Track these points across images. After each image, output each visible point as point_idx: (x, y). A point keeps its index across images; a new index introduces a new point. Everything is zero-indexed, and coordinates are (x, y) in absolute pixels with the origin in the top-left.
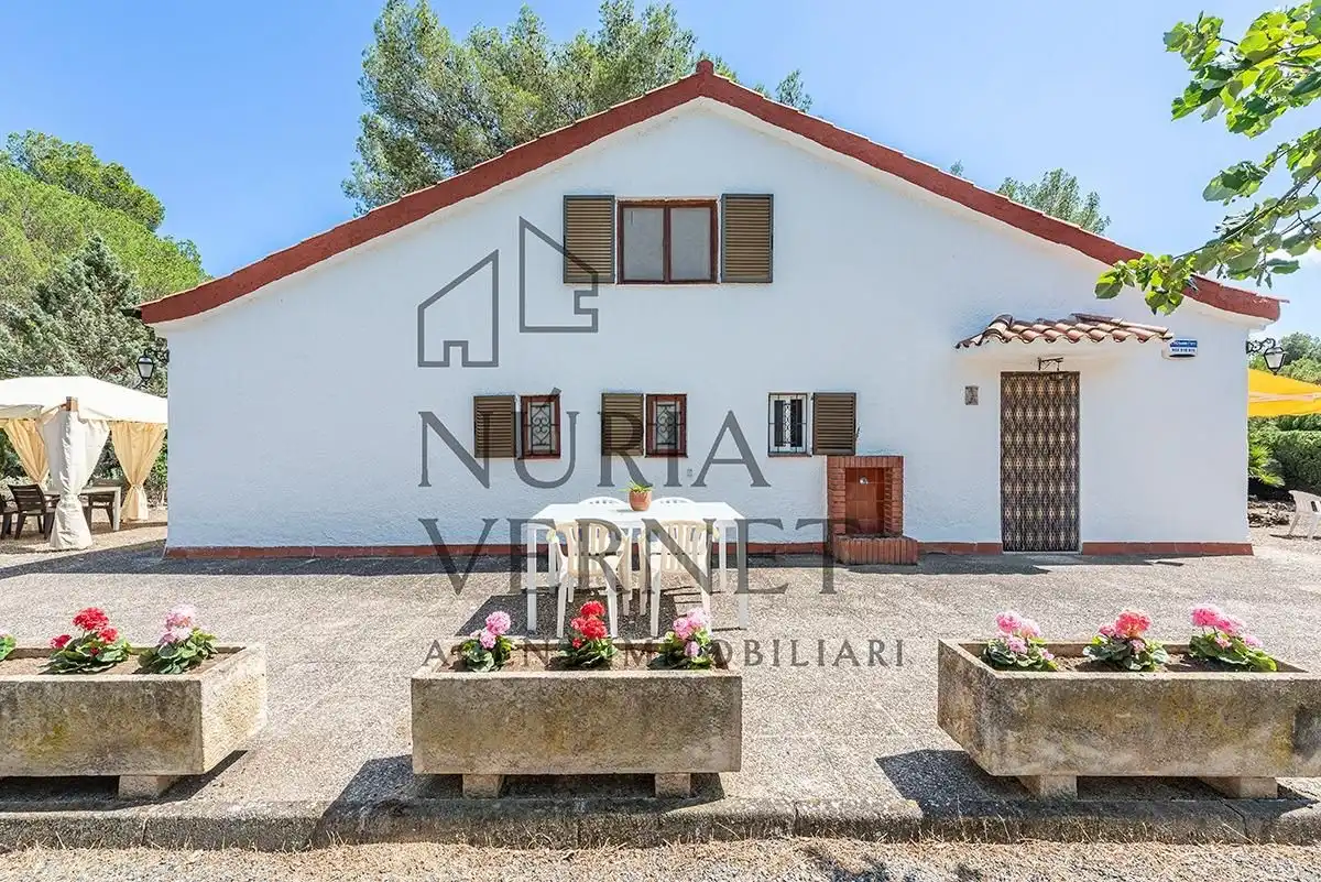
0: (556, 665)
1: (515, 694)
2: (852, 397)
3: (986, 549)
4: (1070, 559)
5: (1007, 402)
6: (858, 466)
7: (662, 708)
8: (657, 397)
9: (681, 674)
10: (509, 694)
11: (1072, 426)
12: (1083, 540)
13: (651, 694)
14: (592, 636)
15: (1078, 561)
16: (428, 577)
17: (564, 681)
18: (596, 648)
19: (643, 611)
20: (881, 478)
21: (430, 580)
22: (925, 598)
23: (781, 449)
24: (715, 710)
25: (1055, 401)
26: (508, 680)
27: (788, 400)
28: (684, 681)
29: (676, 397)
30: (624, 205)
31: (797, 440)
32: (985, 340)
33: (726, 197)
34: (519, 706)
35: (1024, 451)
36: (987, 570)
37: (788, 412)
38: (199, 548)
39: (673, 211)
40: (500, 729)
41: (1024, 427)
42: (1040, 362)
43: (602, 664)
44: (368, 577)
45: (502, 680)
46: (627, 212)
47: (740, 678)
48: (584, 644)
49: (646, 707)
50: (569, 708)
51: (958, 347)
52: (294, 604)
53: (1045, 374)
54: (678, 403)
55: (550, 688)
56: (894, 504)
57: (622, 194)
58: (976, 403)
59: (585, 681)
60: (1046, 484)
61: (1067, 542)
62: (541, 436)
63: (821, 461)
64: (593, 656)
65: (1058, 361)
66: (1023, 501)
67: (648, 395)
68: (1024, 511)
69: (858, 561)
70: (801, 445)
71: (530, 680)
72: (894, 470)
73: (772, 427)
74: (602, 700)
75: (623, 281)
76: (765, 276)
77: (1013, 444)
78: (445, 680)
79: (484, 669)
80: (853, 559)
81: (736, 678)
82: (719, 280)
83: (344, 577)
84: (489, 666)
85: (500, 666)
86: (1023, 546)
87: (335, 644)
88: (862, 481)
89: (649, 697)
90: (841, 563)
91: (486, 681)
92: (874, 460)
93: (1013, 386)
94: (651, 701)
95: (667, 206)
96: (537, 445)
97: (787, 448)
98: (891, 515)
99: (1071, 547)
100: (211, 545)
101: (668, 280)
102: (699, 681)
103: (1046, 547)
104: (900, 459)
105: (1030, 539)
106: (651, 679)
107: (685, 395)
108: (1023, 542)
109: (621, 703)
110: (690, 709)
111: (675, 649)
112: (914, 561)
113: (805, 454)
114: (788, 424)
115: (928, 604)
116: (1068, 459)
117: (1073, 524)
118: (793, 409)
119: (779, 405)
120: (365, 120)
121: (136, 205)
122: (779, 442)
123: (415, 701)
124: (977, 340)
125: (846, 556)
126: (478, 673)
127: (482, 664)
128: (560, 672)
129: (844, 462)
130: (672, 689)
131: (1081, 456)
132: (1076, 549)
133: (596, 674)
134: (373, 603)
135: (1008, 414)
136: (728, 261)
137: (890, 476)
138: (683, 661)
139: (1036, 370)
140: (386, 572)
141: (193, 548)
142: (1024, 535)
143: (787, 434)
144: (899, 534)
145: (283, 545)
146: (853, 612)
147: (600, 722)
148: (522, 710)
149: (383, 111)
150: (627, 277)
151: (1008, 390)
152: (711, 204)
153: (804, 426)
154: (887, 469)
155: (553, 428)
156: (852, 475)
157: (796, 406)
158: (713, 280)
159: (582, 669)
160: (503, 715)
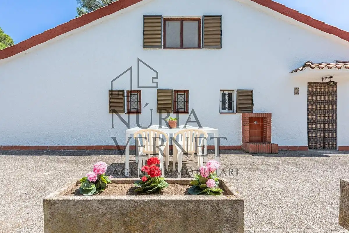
0: (132, 192)
1: (106, 209)
2: (251, 92)
3: (302, 148)
4: (335, 152)
5: (310, 94)
6: (254, 117)
7: (195, 218)
8: (178, 91)
9: (207, 198)
10: (103, 209)
11: (334, 103)
12: (338, 145)
13: (189, 210)
14: (153, 175)
15: (338, 153)
16: (89, 156)
17: (136, 202)
18: (155, 181)
19: (174, 169)
20: (262, 122)
21: (90, 158)
22: (288, 165)
23: (224, 111)
24: (227, 220)
25: (328, 93)
26: (102, 201)
27: (227, 92)
28: (208, 202)
29: (185, 91)
30: (166, 20)
31: (230, 108)
32: (304, 68)
33: (205, 16)
34: (109, 216)
35: (316, 112)
36: (306, 156)
37: (227, 97)
38: (5, 146)
39: (184, 22)
40: (97, 230)
41: (316, 103)
42: (322, 78)
43: (158, 191)
44: (66, 157)
45: (99, 200)
46: (167, 22)
47: (243, 201)
48: (148, 180)
49: (186, 218)
50: (139, 217)
51: (292, 72)
52: (32, 165)
53: (324, 83)
54: (186, 94)
55: (128, 206)
56: (268, 131)
57: (165, 15)
58: (298, 94)
59: (149, 202)
60: (324, 124)
61: (332, 146)
62: (134, 105)
63: (239, 115)
64: (154, 187)
65: (331, 77)
66: (316, 131)
67: (174, 91)
68: (316, 134)
69: (255, 152)
70: (231, 110)
71: (115, 201)
72: (268, 118)
73: (221, 102)
74: (159, 213)
75: (165, 47)
76: (219, 46)
77: (312, 109)
78: (63, 200)
79: (90, 194)
80: (253, 151)
81: (240, 201)
82: (202, 47)
83: (57, 156)
84: (93, 192)
85: (100, 193)
86: (316, 148)
87: (41, 181)
88: (255, 123)
89: (187, 212)
90: (249, 153)
91: (89, 201)
92: (260, 114)
93: (312, 87)
94: (189, 214)
95: (182, 20)
96: (133, 109)
97: (226, 110)
98: (266, 135)
99: (334, 148)
100: (10, 145)
101: (182, 47)
102: (218, 202)
103: (324, 148)
104: (270, 114)
105: (318, 145)
106: (188, 201)
107: (188, 91)
108: (316, 146)
109: (170, 215)
110: (212, 219)
111: (200, 183)
112: (277, 152)
113: (233, 113)
114: (227, 101)
115: (291, 168)
116: (333, 115)
117: (335, 139)
118: (229, 96)
119: (223, 95)
120: (78, 9)
121: (4, 40)
122: (223, 108)
123: (46, 213)
124: (301, 69)
125: (250, 150)
126: (86, 197)
127: (89, 191)
128: (134, 196)
129: (248, 115)
130: (201, 207)
131: (338, 114)
132: (336, 148)
133: (155, 197)
134: (64, 166)
135: (310, 98)
136: (204, 40)
137: (267, 120)
138: (205, 190)
139: (321, 81)
140: (73, 155)
141: (3, 146)
142: (316, 143)
143: (227, 105)
144: (270, 142)
145: (37, 145)
146: (261, 171)
147: (157, 226)
148: (111, 219)
149: (84, 6)
150: (166, 47)
151: (310, 89)
152: (198, 20)
153: (233, 102)
154: (265, 118)
155: (139, 103)
156: (252, 120)
157: (230, 95)
158: (199, 47)
159: (147, 194)
160: (99, 222)
